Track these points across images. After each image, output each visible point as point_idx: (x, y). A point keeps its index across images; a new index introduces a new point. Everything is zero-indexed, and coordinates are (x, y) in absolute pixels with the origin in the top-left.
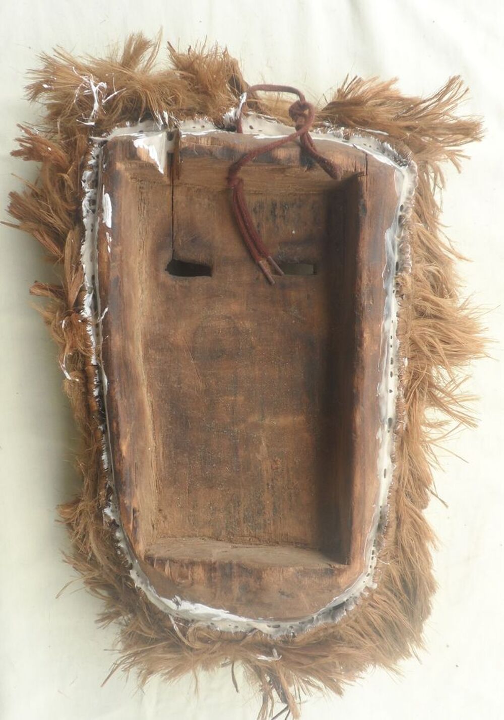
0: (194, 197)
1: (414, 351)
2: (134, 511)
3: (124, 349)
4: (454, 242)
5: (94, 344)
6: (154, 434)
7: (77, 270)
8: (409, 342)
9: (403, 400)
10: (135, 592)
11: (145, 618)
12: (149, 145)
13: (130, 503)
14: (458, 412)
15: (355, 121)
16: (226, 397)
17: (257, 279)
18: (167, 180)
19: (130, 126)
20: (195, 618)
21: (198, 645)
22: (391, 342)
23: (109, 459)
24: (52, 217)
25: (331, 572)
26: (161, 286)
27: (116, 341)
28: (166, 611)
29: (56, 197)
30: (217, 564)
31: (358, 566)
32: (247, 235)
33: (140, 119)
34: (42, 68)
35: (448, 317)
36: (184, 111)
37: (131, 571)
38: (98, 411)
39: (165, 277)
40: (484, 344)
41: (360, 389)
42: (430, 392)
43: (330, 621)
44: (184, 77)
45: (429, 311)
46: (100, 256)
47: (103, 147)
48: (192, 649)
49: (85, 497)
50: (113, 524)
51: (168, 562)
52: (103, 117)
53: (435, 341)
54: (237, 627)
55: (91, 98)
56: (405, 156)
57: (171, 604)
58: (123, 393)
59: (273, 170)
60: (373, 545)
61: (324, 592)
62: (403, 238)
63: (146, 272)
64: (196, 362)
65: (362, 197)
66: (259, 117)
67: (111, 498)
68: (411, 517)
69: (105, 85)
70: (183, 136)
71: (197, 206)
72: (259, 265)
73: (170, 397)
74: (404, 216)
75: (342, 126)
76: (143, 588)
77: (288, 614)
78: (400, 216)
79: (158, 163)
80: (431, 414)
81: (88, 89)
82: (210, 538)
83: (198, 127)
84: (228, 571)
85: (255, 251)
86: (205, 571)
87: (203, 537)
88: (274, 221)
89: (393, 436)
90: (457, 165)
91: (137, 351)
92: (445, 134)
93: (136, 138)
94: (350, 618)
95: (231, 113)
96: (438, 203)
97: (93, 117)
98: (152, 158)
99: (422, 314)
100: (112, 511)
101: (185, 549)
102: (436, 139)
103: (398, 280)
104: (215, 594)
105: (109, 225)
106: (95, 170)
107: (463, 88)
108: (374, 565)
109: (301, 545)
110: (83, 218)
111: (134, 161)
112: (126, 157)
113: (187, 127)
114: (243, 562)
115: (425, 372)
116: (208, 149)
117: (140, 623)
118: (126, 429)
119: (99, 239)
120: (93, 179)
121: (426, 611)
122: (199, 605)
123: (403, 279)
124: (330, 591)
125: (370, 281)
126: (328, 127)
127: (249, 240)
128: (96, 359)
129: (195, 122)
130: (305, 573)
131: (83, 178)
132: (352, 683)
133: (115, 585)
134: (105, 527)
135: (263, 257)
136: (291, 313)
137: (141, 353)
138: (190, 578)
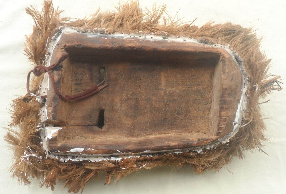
0: (72, 117)
1: (136, 29)
2: (199, 140)
3: (134, 144)
4: (92, 13)
5: (131, 157)
6: (168, 134)
7: (101, 163)
8: (132, 30)
9: (156, 33)
10: (231, 142)
11: (241, 138)
12: (51, 133)
13: (196, 141)
14: (160, 12)
15: (43, 51)
16: (153, 104)
17: (106, 91)
18: (65, 127)
19: (42, 142)
20: (241, 117)
21: (252, 117)
22: (132, 37)
23: (178, 151)
24: (79, 175)
25: (224, 61)
26: (108, 130)
27: (130, 147)
28: (239, 129)
29: (71, 173)
30: (220, 106)
31: (221, 50)
32: (88, 95)
33: (40, 138)
34: (17, 178)
35: (123, 15)
36: (37, 119)
37: (223, 143)
38: (158, 155)
39: (104, 129)
40: (133, 1)
41: (151, 48)
42: (152, 23)
43: (242, 63)
44: (23, 120)
45: (120, 22)
46: (96, 153)
47: (51, 153)
48: (253, 119)
49: (193, 162)
50: (204, 150)
51: (219, 126)
52: (38, 153)
53: (132, 20)
54: (245, 101)
55: (30, 157)
56: (57, 31)
57: (236, 126)
58: (152, 144)
59: (62, 82)
60: (212, 46)
61: (231, 64)
62: (91, 31)
63: (102, 136)
64: (139, 116)
65: (74, 46)
66: (40, 89)
67: (194, 151)
68: (201, 31)
69: (25, 151)
70: (48, 119)
71: (76, 115)
72: (101, 90)
73: (153, 127)
74: (82, 31)
75: (45, 56)
76: (229, 138)
77: (240, 79)
78: (82, 32)
79: (58, 129)
80: (161, 23)
81: (27, 158)
82: (209, 112)
83: (43, 114)
84: (223, 102)
85: (95, 92)
86: (223, 111)
87: (209, 114)
88: (82, 84)
89: (170, 37)
90: (61, 12)
91: (134, 139)
92: (49, 15)
93: (48, 138)
94: (241, 55)
95: (39, 100)
96: (76, 20)
97: (38, 157)
98: (56, 131)
99: (121, 25)
100: (199, 150)
101: (214, 120)
102: (51, 18)
103: (108, 33)
104: (232, 107)
105: (83, 149)
106: (60, 156)
107: (30, 8)
108: (220, 45)
109: (212, 74)
110: (80, 161)
111: (57, 139)
112: (55, 142)
113: (43, 118)
114: (220, 96)
115: (144, 24)
116: (53, 108)
117: (243, 140)
118: (166, 143)
119: (89, 154)
120: (64, 157)
121: (238, 27)
122: (236, 115)
123: (107, 31)
124: (231, 61)
125: (108, 43)
126: (45, 61)
127: (90, 94)
128: (138, 155)
129: (42, 115)
130: (224, 71)
131: (63, 161)
132: (266, 56)
133: (228, 151)
134: (205, 154)
135: (97, 88)
136: (120, 77)
137: (135, 138)
138: (226, 117)
